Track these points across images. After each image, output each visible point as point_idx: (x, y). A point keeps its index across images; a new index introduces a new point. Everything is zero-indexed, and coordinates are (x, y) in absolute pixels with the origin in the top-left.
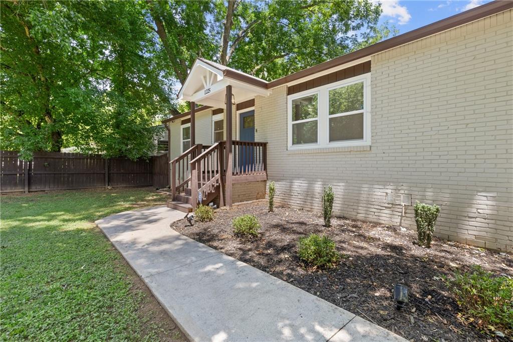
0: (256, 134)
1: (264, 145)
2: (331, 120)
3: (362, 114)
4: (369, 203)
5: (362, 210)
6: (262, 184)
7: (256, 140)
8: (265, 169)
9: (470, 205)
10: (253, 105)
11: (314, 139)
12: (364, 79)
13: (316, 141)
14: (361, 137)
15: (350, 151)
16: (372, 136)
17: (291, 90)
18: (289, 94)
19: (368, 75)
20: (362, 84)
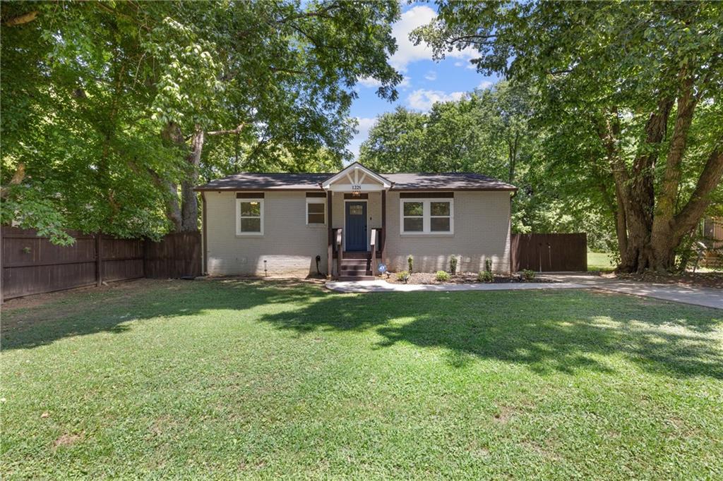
0: (369, 221)
2: (432, 219)
3: (449, 218)
10: (367, 198)
11: (420, 228)
12: (451, 201)
13: (422, 230)
14: (449, 230)
15: (443, 238)
16: (455, 230)
17: (403, 196)
18: (401, 197)
19: (452, 199)
20: (449, 203)
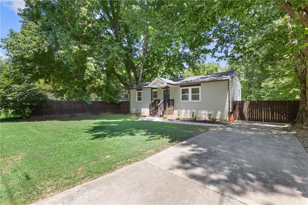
0: (170, 97)
1: (173, 100)
2: (192, 95)
3: (199, 95)
4: (200, 114)
5: (199, 115)
6: (173, 111)
7: (170, 99)
8: (174, 107)
9: (217, 113)
10: (169, 88)
11: (188, 99)
12: (200, 87)
13: (188, 100)
14: (199, 100)
15: (196, 103)
16: (201, 100)
17: (181, 86)
18: (180, 87)
19: (200, 86)
20: (199, 88)
